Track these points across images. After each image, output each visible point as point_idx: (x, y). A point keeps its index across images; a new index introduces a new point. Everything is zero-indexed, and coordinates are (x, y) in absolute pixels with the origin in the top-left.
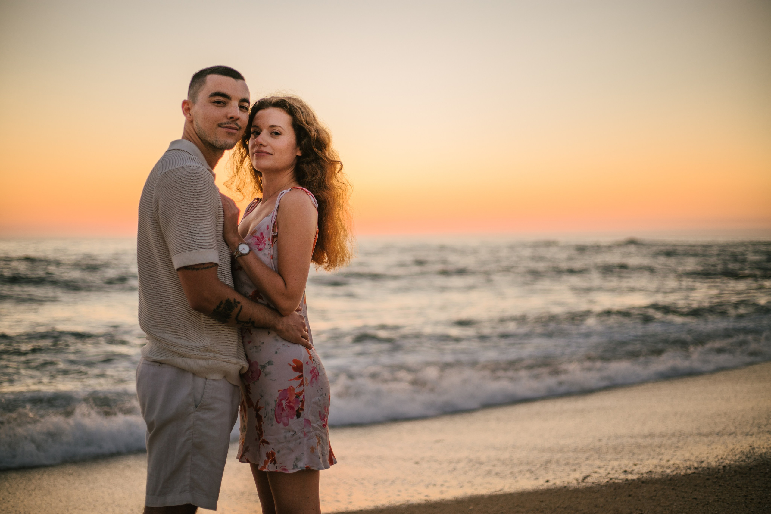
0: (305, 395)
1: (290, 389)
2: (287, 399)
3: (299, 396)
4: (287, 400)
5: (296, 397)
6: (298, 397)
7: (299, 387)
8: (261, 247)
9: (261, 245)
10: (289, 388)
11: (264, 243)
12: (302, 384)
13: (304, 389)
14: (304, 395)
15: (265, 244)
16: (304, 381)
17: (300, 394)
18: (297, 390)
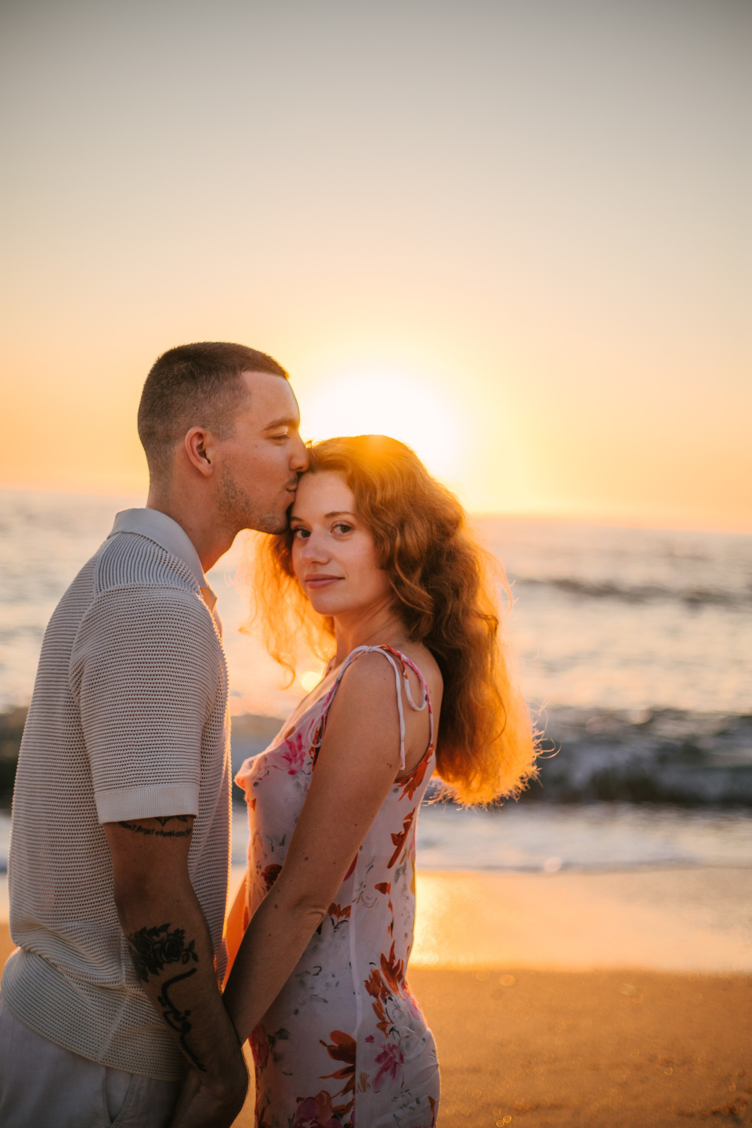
0: (356, 1113)
1: (323, 1097)
2: (314, 1119)
3: (341, 1116)
4: (314, 1121)
5: (334, 1117)
6: (339, 1118)
7: (342, 1096)
8: (294, 766)
9: (296, 762)
10: (320, 1096)
11: (301, 758)
12: (350, 1087)
13: (353, 1100)
14: (353, 1112)
15: (303, 761)
16: (358, 1080)
17: (343, 1110)
18: (339, 1101)
